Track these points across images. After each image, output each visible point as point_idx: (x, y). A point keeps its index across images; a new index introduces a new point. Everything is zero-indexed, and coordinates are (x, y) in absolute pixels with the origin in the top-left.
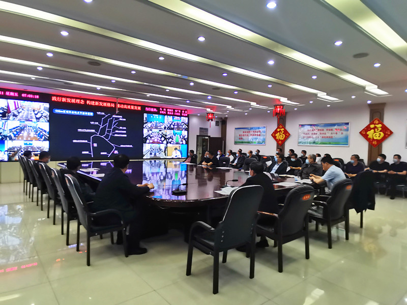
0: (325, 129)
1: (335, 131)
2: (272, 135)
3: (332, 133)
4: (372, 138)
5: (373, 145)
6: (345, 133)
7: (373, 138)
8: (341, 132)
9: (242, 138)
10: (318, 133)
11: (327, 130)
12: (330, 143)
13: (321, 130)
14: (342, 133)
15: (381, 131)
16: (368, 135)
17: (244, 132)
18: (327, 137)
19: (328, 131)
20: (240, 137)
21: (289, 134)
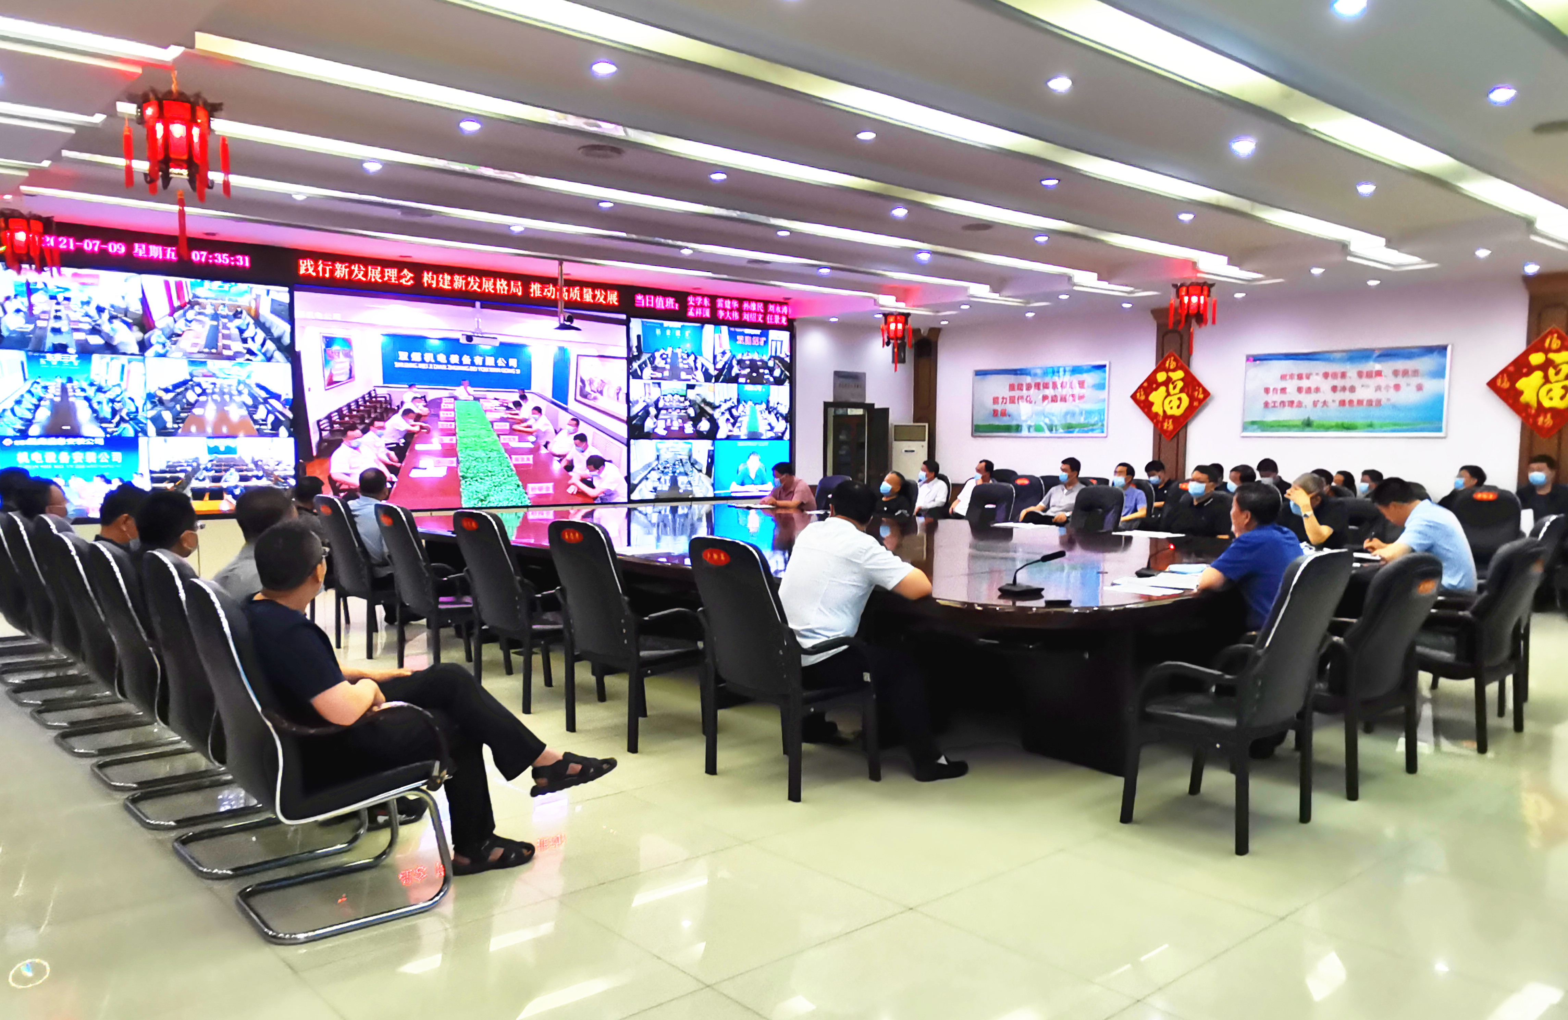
0: (1352, 370)
1: (1393, 381)
2: (1134, 397)
3: (1378, 388)
4: (1534, 403)
5: (1541, 430)
6: (1431, 386)
7: (1539, 403)
8: (1415, 381)
9: (1004, 413)
10: (1326, 385)
11: (1360, 374)
12: (1370, 426)
13: (1335, 376)
14: (1420, 388)
16: (1521, 393)
17: (1012, 387)
18: (1360, 402)
19: (1365, 381)
20: (999, 407)
21: (1206, 394)
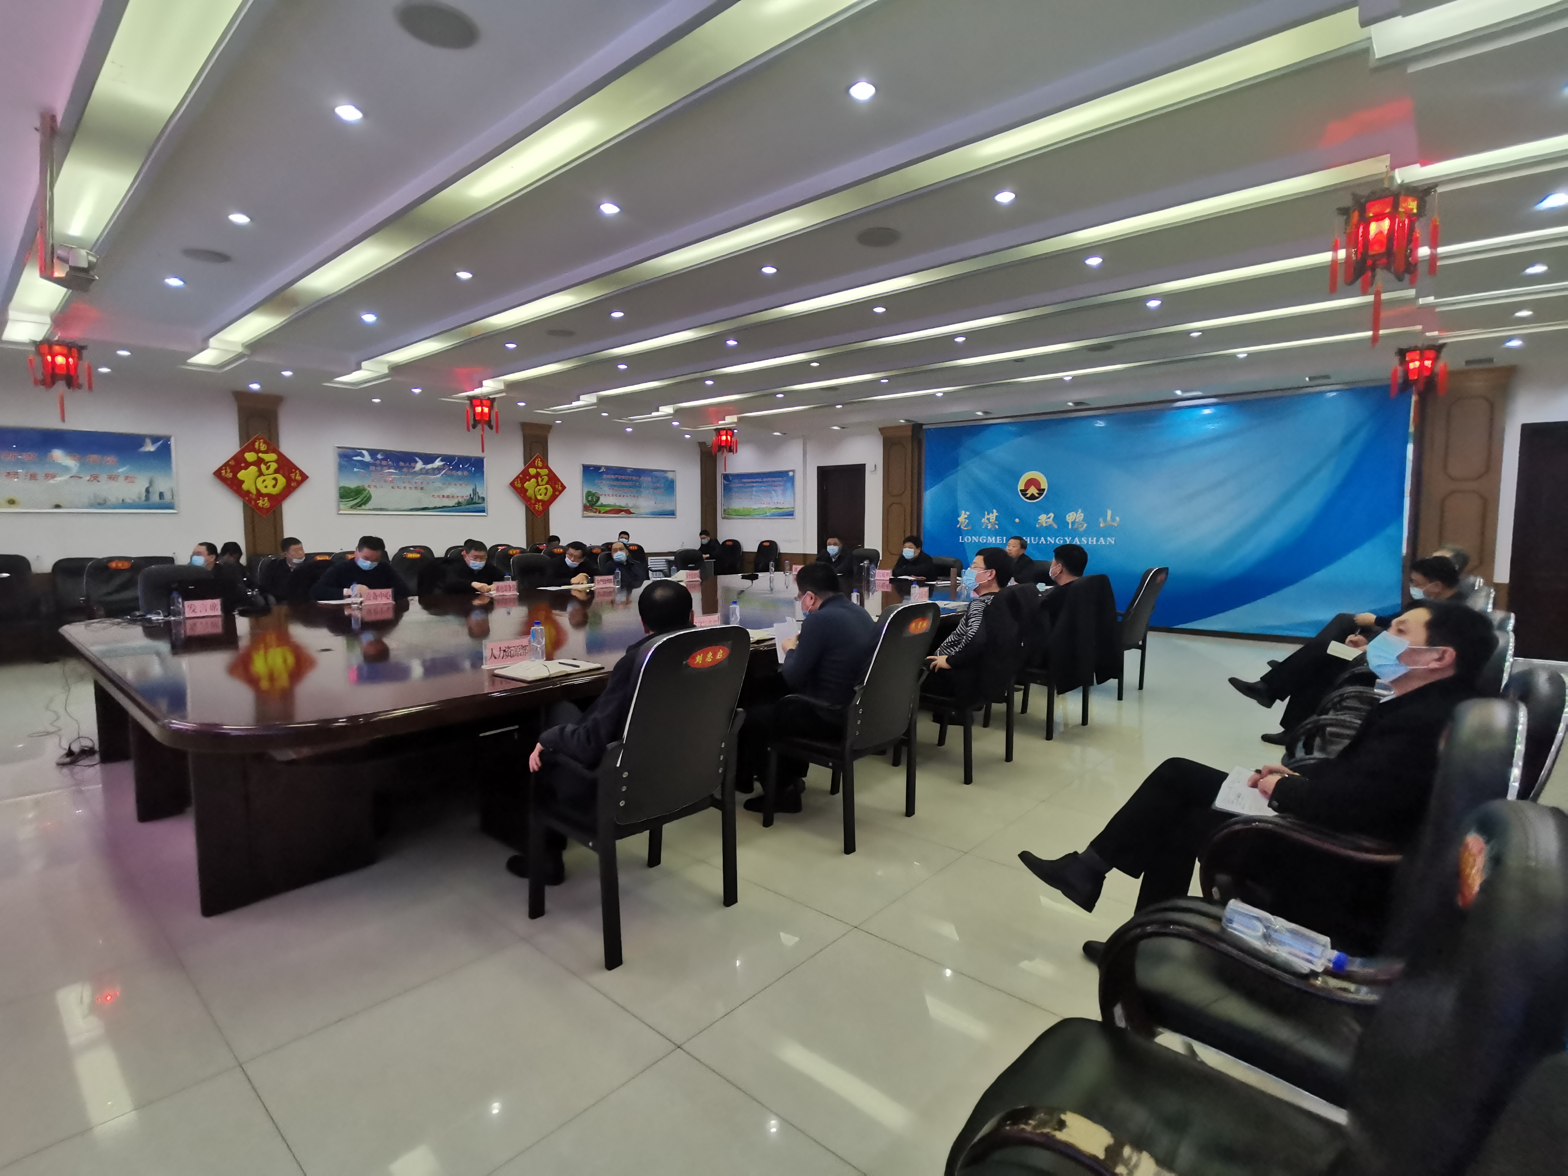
15: (276, 471)
